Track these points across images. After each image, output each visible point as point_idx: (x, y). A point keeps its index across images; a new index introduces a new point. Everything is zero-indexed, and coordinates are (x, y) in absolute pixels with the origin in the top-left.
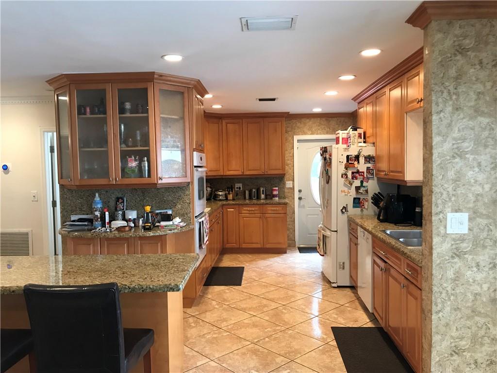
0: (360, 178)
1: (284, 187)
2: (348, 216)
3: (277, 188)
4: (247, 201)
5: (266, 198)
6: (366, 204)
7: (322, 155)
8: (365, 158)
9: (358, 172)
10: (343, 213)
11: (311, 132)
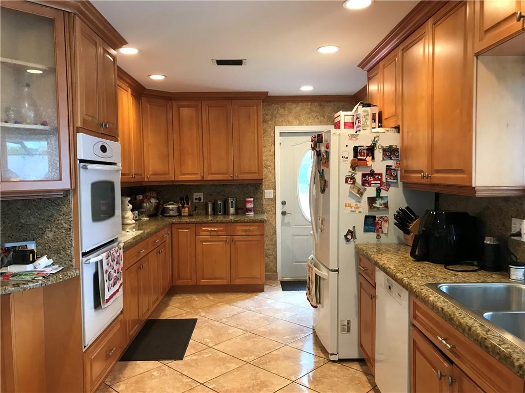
0: (375, 184)
1: (261, 198)
2: (356, 247)
3: (252, 199)
4: (210, 218)
5: (237, 213)
6: (385, 226)
7: (313, 149)
8: (384, 150)
9: (372, 174)
10: (347, 240)
11: (298, 122)
